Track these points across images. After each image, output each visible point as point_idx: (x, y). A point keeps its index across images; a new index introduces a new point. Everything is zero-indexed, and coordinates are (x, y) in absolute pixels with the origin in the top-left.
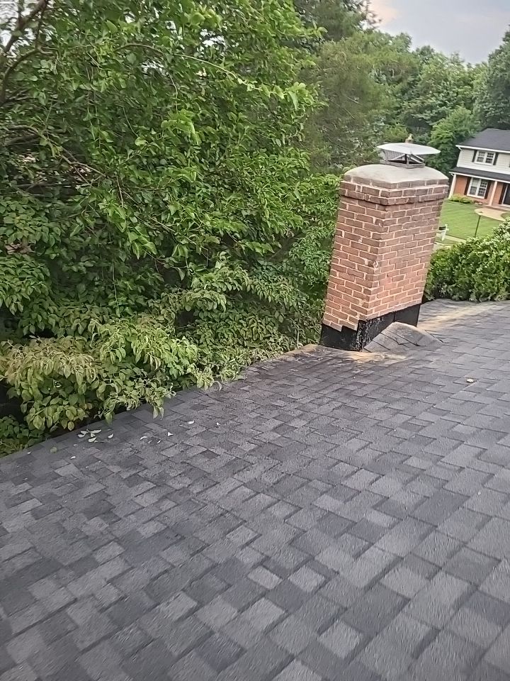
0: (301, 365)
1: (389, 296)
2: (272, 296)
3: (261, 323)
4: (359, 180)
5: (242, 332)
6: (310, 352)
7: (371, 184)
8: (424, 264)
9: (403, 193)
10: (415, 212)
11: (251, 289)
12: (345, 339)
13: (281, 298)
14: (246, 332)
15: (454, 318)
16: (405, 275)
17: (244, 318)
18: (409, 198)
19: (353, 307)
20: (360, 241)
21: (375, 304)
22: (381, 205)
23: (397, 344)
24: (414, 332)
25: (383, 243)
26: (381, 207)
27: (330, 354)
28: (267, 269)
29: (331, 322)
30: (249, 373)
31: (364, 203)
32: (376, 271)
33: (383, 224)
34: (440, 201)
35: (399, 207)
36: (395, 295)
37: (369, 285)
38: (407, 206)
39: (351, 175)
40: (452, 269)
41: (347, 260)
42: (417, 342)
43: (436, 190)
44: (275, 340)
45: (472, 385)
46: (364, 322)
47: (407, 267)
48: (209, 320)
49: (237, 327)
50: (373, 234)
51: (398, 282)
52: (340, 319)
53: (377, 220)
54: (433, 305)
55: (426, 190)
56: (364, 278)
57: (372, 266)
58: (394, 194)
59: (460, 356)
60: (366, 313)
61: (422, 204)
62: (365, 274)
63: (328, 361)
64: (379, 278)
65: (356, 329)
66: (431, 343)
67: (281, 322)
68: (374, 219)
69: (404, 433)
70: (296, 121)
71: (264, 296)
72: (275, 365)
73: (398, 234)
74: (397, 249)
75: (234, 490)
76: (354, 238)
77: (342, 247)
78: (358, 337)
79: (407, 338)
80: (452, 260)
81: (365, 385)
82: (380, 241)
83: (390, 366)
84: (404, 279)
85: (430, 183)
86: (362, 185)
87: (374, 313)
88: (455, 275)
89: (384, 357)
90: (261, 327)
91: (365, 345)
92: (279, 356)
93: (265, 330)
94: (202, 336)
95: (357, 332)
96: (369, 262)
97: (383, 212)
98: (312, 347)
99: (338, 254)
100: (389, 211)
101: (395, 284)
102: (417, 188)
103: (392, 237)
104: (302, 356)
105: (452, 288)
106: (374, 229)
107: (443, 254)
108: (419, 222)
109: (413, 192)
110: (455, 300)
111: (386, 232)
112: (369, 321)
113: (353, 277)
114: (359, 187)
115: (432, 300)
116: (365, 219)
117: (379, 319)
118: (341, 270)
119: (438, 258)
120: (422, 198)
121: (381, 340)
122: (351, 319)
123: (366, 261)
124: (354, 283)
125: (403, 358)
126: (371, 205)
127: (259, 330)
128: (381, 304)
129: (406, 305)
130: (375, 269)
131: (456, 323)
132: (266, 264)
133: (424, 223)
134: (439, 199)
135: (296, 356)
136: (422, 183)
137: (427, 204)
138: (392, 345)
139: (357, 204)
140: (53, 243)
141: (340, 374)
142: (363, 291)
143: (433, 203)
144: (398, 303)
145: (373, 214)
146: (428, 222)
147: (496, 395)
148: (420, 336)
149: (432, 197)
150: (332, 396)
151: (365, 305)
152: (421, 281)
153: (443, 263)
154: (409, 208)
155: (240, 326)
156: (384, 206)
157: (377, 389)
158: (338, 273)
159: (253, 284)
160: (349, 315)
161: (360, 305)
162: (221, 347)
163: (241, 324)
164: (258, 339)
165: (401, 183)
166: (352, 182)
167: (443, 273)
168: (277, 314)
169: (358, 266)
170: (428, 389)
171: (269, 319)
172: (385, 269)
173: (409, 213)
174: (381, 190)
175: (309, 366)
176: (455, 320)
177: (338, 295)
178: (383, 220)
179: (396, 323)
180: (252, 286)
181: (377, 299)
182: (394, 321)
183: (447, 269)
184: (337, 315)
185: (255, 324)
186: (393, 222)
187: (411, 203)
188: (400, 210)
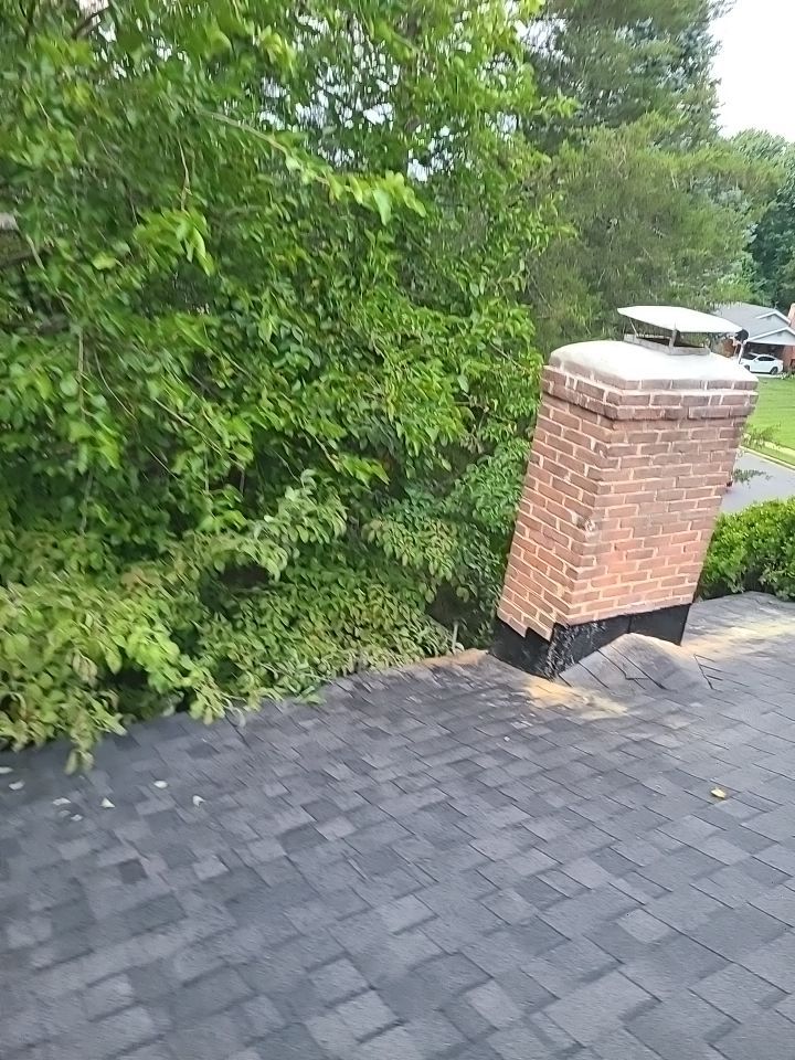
0: (433, 691)
1: (620, 585)
2: (410, 555)
3: (391, 600)
4: (574, 367)
5: (353, 611)
6: (464, 666)
7: (592, 377)
8: (700, 532)
9: (652, 400)
10: (679, 436)
11: (376, 538)
12: (528, 652)
13: (426, 561)
14: (361, 611)
15: (763, 636)
16: (656, 551)
17: (363, 586)
18: (667, 411)
19: (548, 597)
20: (567, 479)
21: (587, 598)
22: (606, 417)
23: (622, 677)
24: (662, 660)
25: (607, 489)
26: (606, 422)
27: (499, 675)
28: (419, 505)
29: (510, 616)
30: (336, 691)
31: (579, 411)
32: (591, 538)
33: (607, 453)
34: (738, 420)
35: (645, 424)
36: (632, 584)
37: (576, 561)
38: (662, 424)
39: (562, 358)
40: (782, 541)
41: (544, 510)
42: (661, 681)
43: (728, 400)
44: (411, 633)
45: (719, 805)
46: (563, 628)
47: (660, 535)
48: (302, 580)
49: (348, 601)
50: (590, 469)
51: (638, 562)
52: (524, 614)
53: (597, 444)
54: (737, 602)
55: (706, 399)
56: (569, 547)
57: (584, 528)
58: (632, 400)
59: (732, 726)
60: (567, 611)
61: (695, 423)
62: (571, 540)
63: (484, 691)
64: (597, 551)
65: (548, 637)
66: (689, 686)
67: (429, 601)
68: (593, 442)
69: (517, 907)
70: (509, 255)
71: (394, 554)
72: (388, 682)
73: (640, 474)
74: (637, 500)
75: (103, 979)
76: (558, 471)
77: (539, 484)
78: (550, 653)
79: (645, 668)
80: (784, 525)
81: (516, 759)
82: (601, 483)
83: (588, 723)
84: (654, 556)
85: (714, 385)
86: (577, 378)
87: (581, 612)
88: (787, 552)
89: (587, 701)
90: (389, 607)
91: (563, 669)
92: (412, 664)
93: (396, 613)
94: (269, 613)
95: (549, 643)
96: (579, 519)
97: (608, 431)
98: (476, 655)
99: (531, 497)
100: (620, 429)
101: (634, 565)
102: (684, 393)
103: (626, 477)
104: (448, 672)
105: (778, 576)
106: (592, 460)
107: (771, 510)
108: (689, 454)
109: (675, 400)
110: (781, 598)
111: (614, 467)
112: (573, 627)
113: (551, 542)
114: (572, 381)
115: (739, 593)
116: (578, 440)
117: (595, 625)
118: (534, 526)
119: (762, 518)
120: (696, 413)
121: (595, 664)
122: (542, 618)
123: (575, 517)
124: (553, 553)
125: (620, 709)
126: (588, 415)
127: (385, 612)
128: (601, 599)
129: (656, 604)
130: (588, 534)
131: (760, 648)
132: (418, 496)
133: (700, 458)
134: (735, 417)
135: (436, 670)
136: (698, 385)
137: (707, 423)
138: (614, 678)
139: (566, 410)
140: (18, 424)
141: (484, 724)
142: (564, 571)
143: (721, 422)
144: (638, 600)
145: (593, 433)
146: (710, 456)
147: (757, 842)
148: (671, 669)
149: (719, 411)
150: (438, 775)
151: (566, 597)
152: (691, 563)
153: (768, 529)
154: (666, 429)
155: (353, 600)
156: (611, 420)
157: (531, 777)
158: (527, 531)
159: (381, 529)
160: (539, 610)
161: (558, 595)
162: (299, 635)
163: (356, 596)
164: (381, 627)
165: (648, 382)
166: (561, 370)
167: (764, 546)
168: (423, 587)
169: (561, 524)
170: (624, 798)
171: (408, 594)
172: (611, 536)
173: (667, 438)
174: (607, 389)
175: (447, 696)
176: (761, 641)
177: (525, 569)
178: (608, 446)
179: (634, 635)
180: (379, 535)
181: (590, 589)
182: (628, 632)
183: (773, 540)
184: (520, 608)
185: (380, 600)
186: (630, 451)
187: (670, 418)
188: (646, 430)
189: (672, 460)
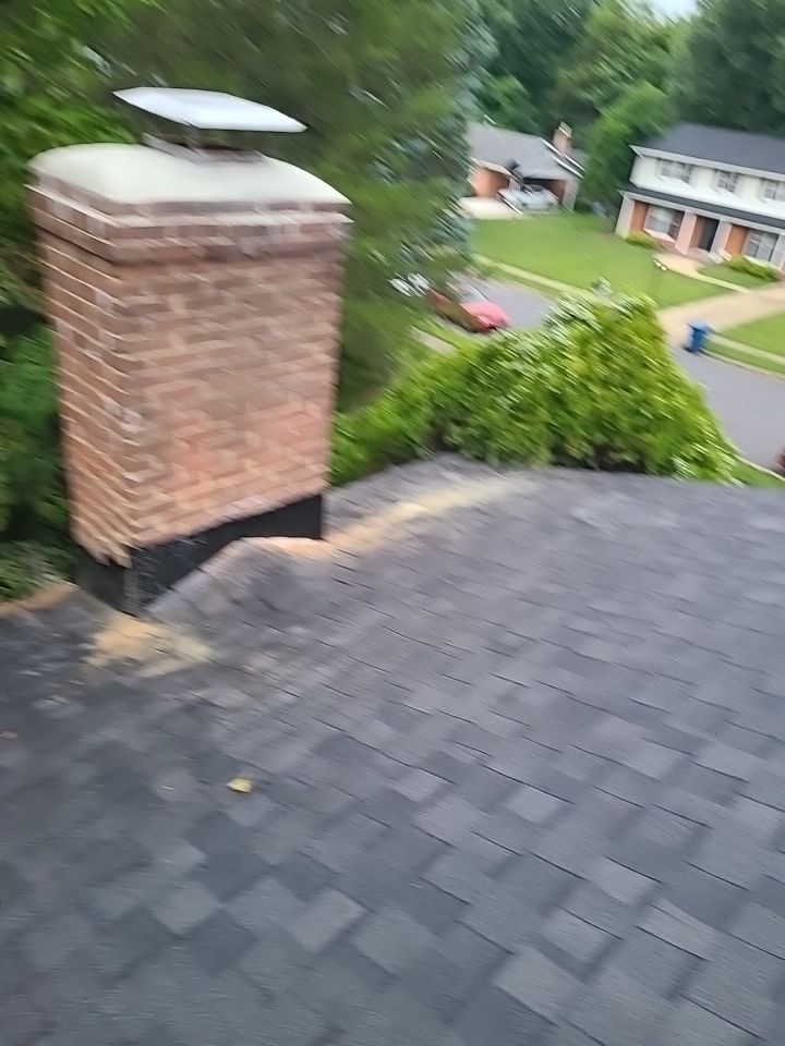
18: (206, 247)
35: (172, 268)
38: (203, 266)
41: (80, 395)
57: (124, 421)
62: (117, 436)
65: (122, 563)
77: (66, 359)
91: (148, 601)
95: (128, 571)
96: (118, 408)
100: (132, 277)
112: (149, 548)
116: (87, 294)
120: (255, 248)
121: (197, 588)
123: (112, 405)
130: (132, 427)
137: (279, 261)
144: (242, 497)
149: (295, 244)
156: (109, 262)
158: (72, 426)
166: (42, 190)
178: (122, 303)
186: (160, 308)
187: (215, 257)
188: (179, 275)
189: (239, 316)
